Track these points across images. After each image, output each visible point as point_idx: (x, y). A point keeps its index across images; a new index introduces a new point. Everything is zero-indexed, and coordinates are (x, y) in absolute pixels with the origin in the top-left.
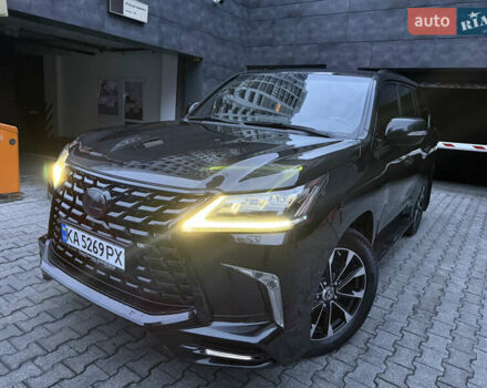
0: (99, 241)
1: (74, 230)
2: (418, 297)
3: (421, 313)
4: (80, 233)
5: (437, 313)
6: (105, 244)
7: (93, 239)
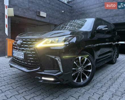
0: (19, 52)
1: (15, 51)
2: (112, 76)
3: (112, 80)
4: (16, 52)
5: (117, 80)
6: (20, 53)
7: (18, 52)
